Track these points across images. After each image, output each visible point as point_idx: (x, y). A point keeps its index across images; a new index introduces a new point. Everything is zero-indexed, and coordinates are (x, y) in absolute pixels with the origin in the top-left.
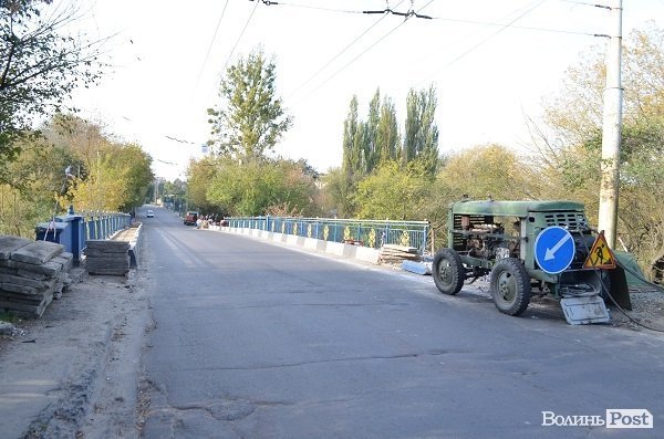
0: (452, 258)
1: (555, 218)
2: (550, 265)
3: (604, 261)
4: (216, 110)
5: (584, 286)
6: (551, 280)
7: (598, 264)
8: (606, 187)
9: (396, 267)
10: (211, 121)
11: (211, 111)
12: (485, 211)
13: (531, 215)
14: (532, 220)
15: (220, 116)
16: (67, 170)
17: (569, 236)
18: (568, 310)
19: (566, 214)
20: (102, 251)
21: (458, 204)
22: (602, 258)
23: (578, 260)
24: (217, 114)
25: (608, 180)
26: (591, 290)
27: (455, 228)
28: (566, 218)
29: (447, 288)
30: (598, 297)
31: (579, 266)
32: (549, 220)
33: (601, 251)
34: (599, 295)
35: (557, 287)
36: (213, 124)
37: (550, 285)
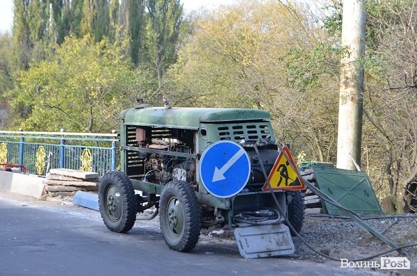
0: (120, 184)
1: (231, 130)
2: (219, 187)
3: (290, 181)
5: (266, 212)
6: (223, 206)
7: (283, 185)
8: (346, 84)
9: (68, 202)
12: (159, 122)
13: (204, 127)
14: (204, 133)
17: (242, 151)
18: (243, 241)
19: (244, 125)
21: (130, 112)
22: (287, 177)
23: (256, 181)
25: (349, 75)
26: (275, 216)
27: (128, 143)
28: (245, 130)
29: (115, 224)
30: (283, 225)
31: (258, 188)
32: (223, 134)
33: (285, 169)
34: (285, 223)
35: (230, 214)
37: (224, 212)
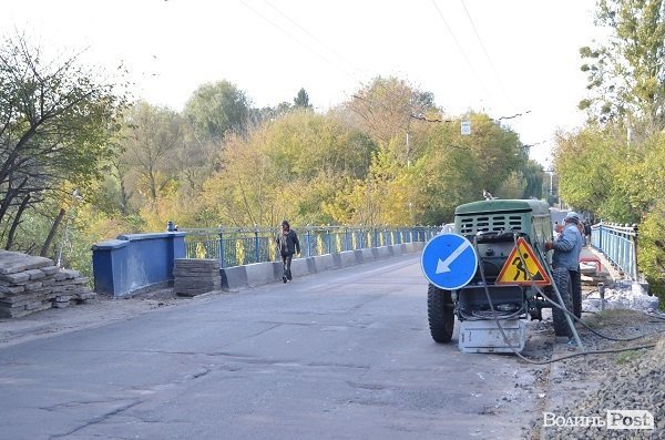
1: (475, 222)
3: (529, 276)
4: (593, 49)
7: (521, 279)
10: (585, 68)
11: (585, 52)
15: (601, 57)
16: (75, 193)
17: (468, 244)
19: (491, 217)
20: (189, 270)
22: (526, 271)
24: (596, 55)
28: (490, 222)
33: (523, 263)
36: (589, 73)
